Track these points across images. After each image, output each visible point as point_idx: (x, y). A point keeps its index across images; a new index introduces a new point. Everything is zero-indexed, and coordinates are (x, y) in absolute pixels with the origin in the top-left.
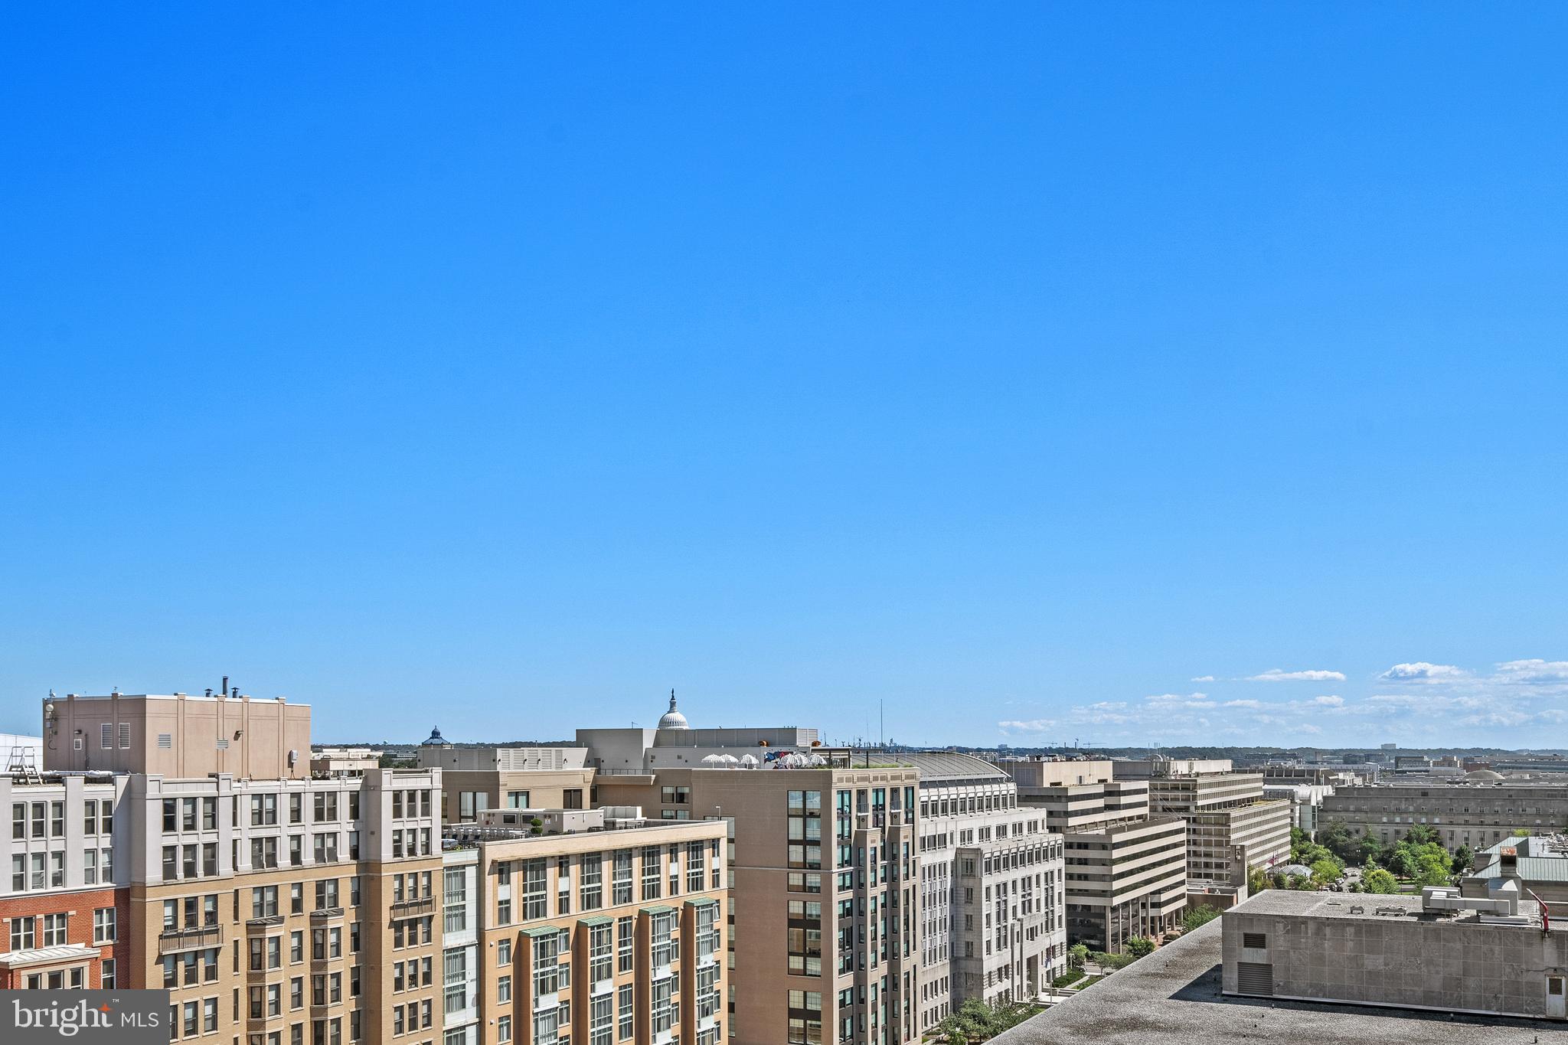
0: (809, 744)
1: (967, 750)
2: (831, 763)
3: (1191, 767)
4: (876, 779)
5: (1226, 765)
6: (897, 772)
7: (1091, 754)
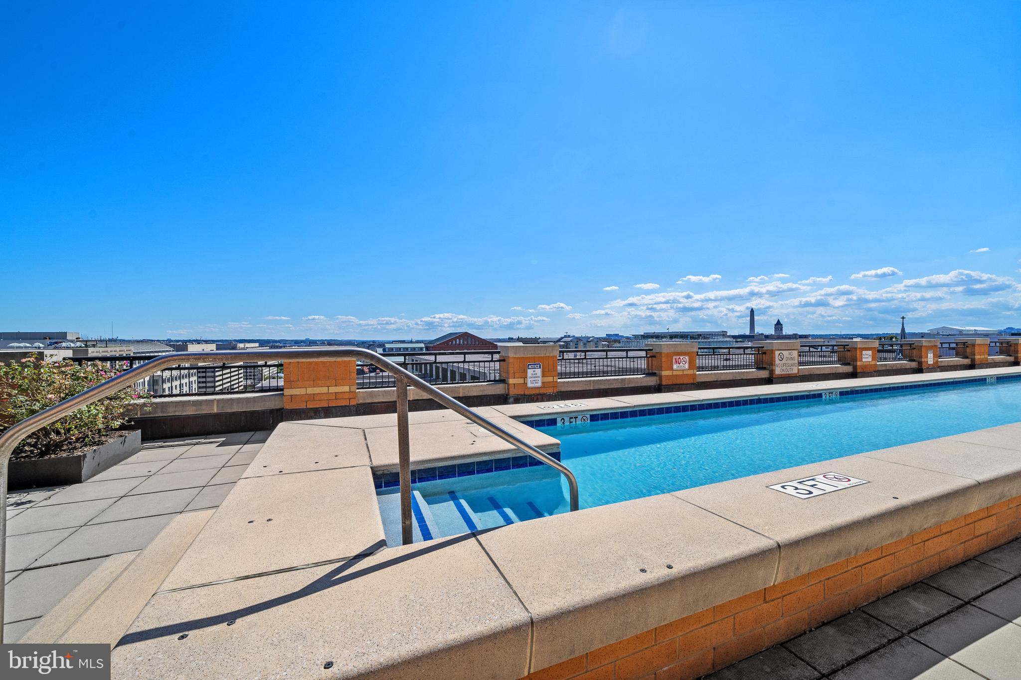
0: (74, 338)
1: (152, 341)
2: (86, 346)
3: (245, 346)
4: (111, 351)
5: (257, 345)
6: (115, 349)
7: (207, 342)
